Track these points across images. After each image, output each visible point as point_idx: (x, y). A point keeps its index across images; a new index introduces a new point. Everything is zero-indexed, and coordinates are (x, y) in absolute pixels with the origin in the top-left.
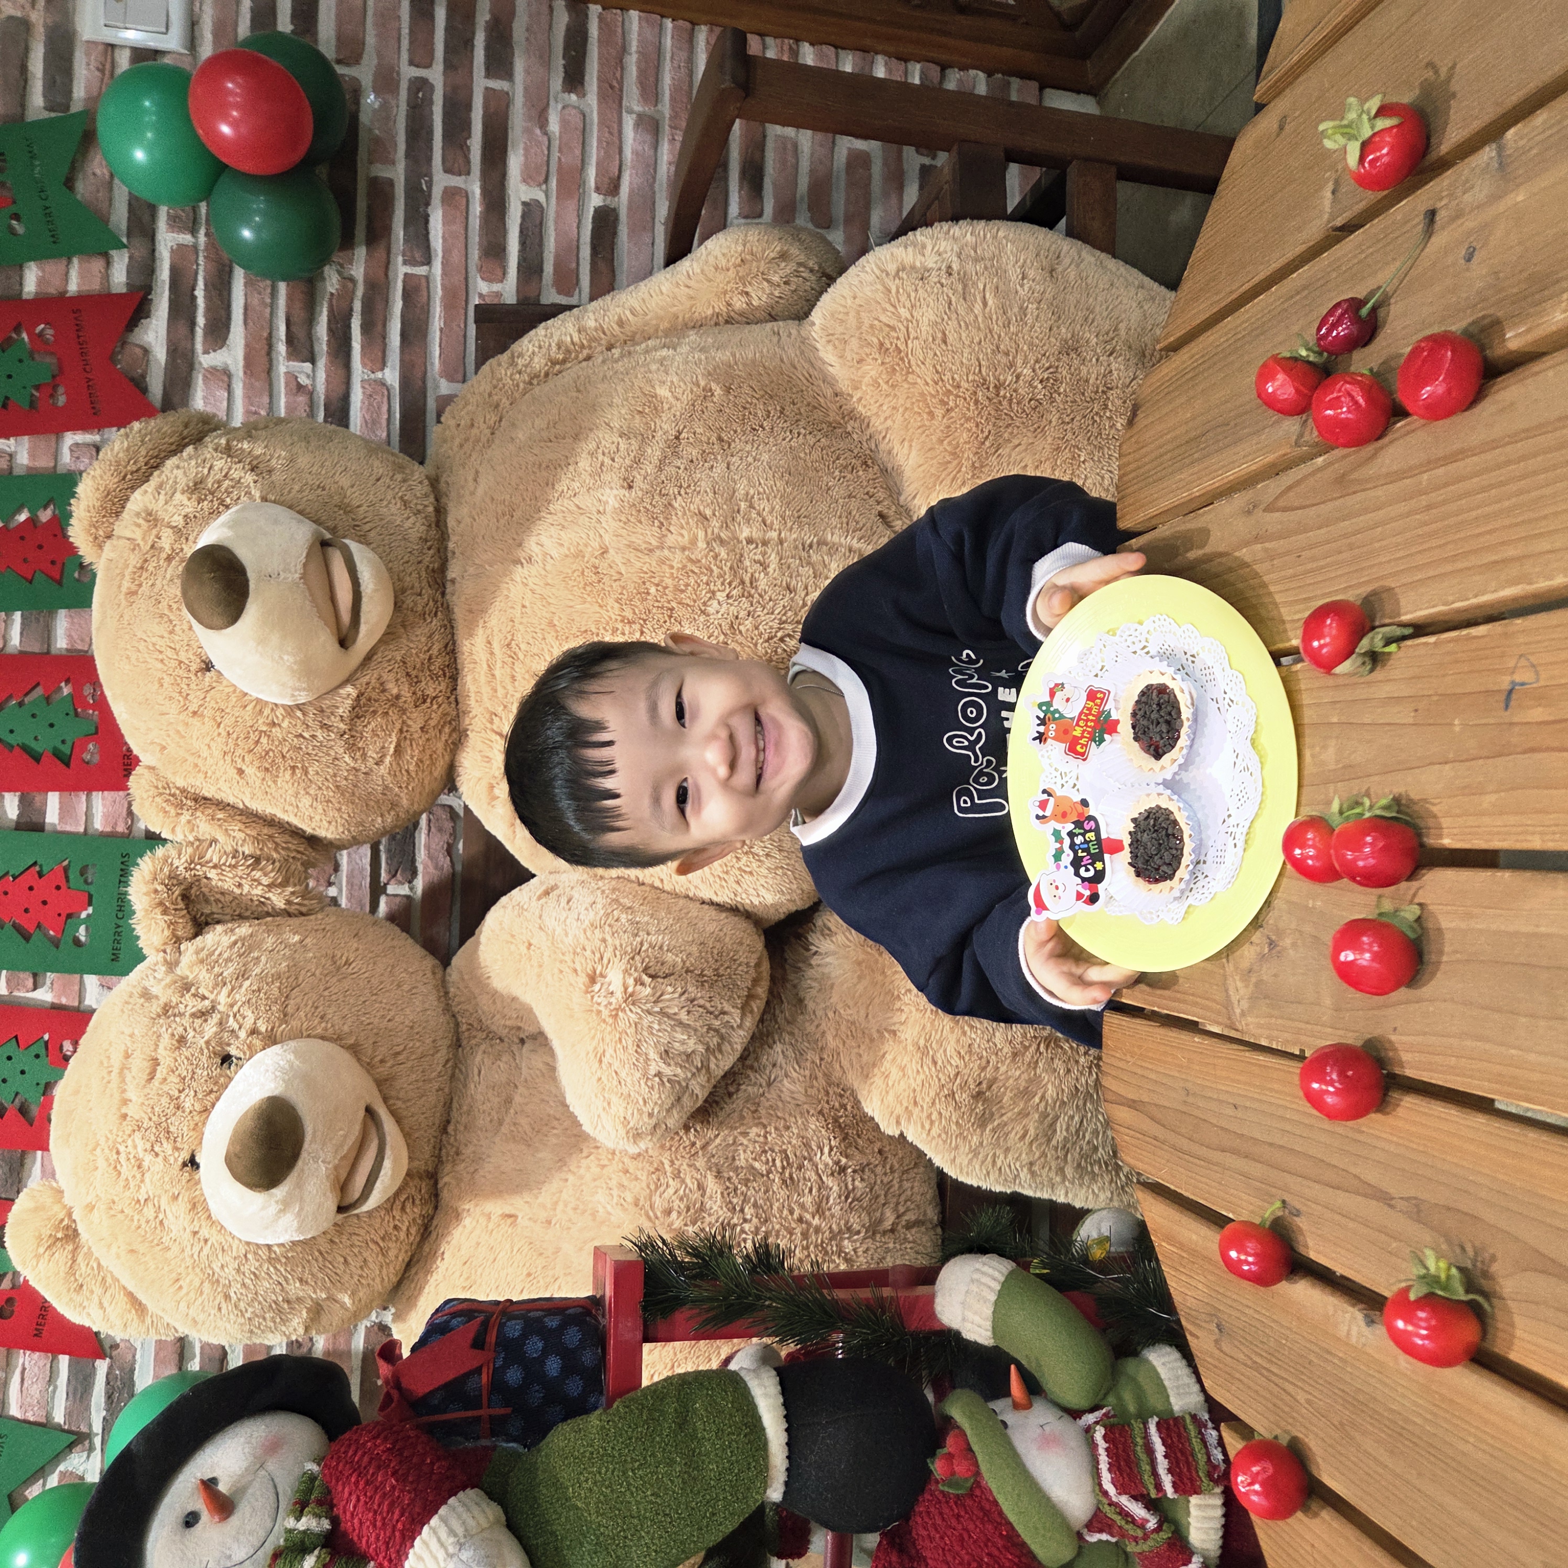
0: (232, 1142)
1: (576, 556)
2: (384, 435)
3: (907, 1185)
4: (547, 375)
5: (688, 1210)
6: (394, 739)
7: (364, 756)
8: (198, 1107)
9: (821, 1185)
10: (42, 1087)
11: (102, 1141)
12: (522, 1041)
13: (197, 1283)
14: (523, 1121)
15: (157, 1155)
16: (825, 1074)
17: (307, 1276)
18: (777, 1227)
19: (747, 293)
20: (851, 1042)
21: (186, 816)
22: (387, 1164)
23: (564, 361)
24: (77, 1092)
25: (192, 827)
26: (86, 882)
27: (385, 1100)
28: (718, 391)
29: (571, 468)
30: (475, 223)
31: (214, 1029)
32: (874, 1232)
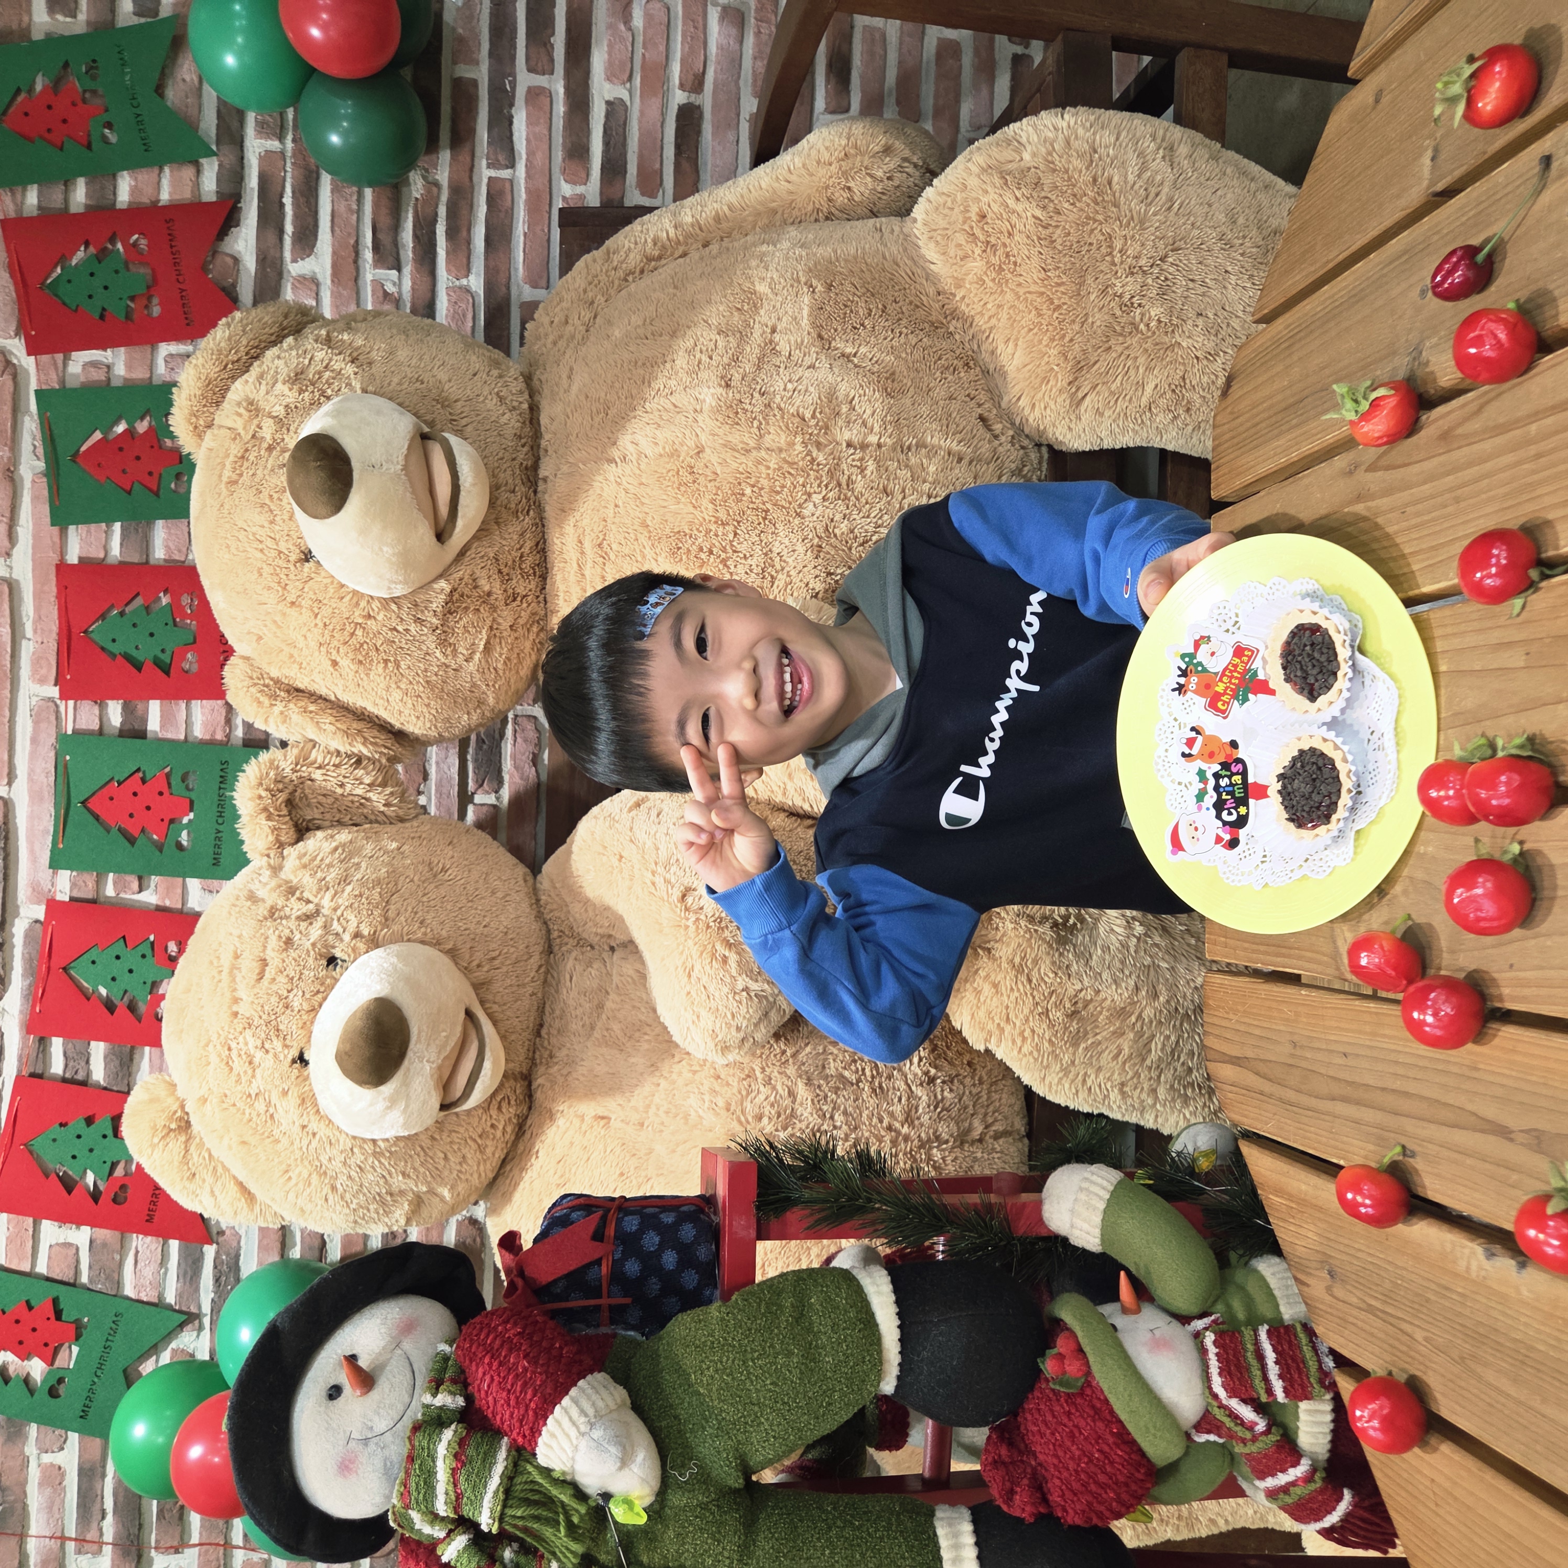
0: (343, 1040)
1: (671, 456)
3: (995, 1096)
5: (779, 1115)
6: (483, 636)
7: (455, 652)
8: (306, 1007)
9: (911, 1094)
10: (149, 985)
11: (214, 1037)
12: (612, 949)
13: (305, 1174)
14: (616, 1027)
15: (267, 1052)
17: (409, 1170)
19: (849, 189)
22: (487, 1065)
24: (189, 991)
26: (187, 788)
27: (482, 1002)
29: (668, 366)
30: (559, 123)
31: (320, 932)
32: (962, 1143)
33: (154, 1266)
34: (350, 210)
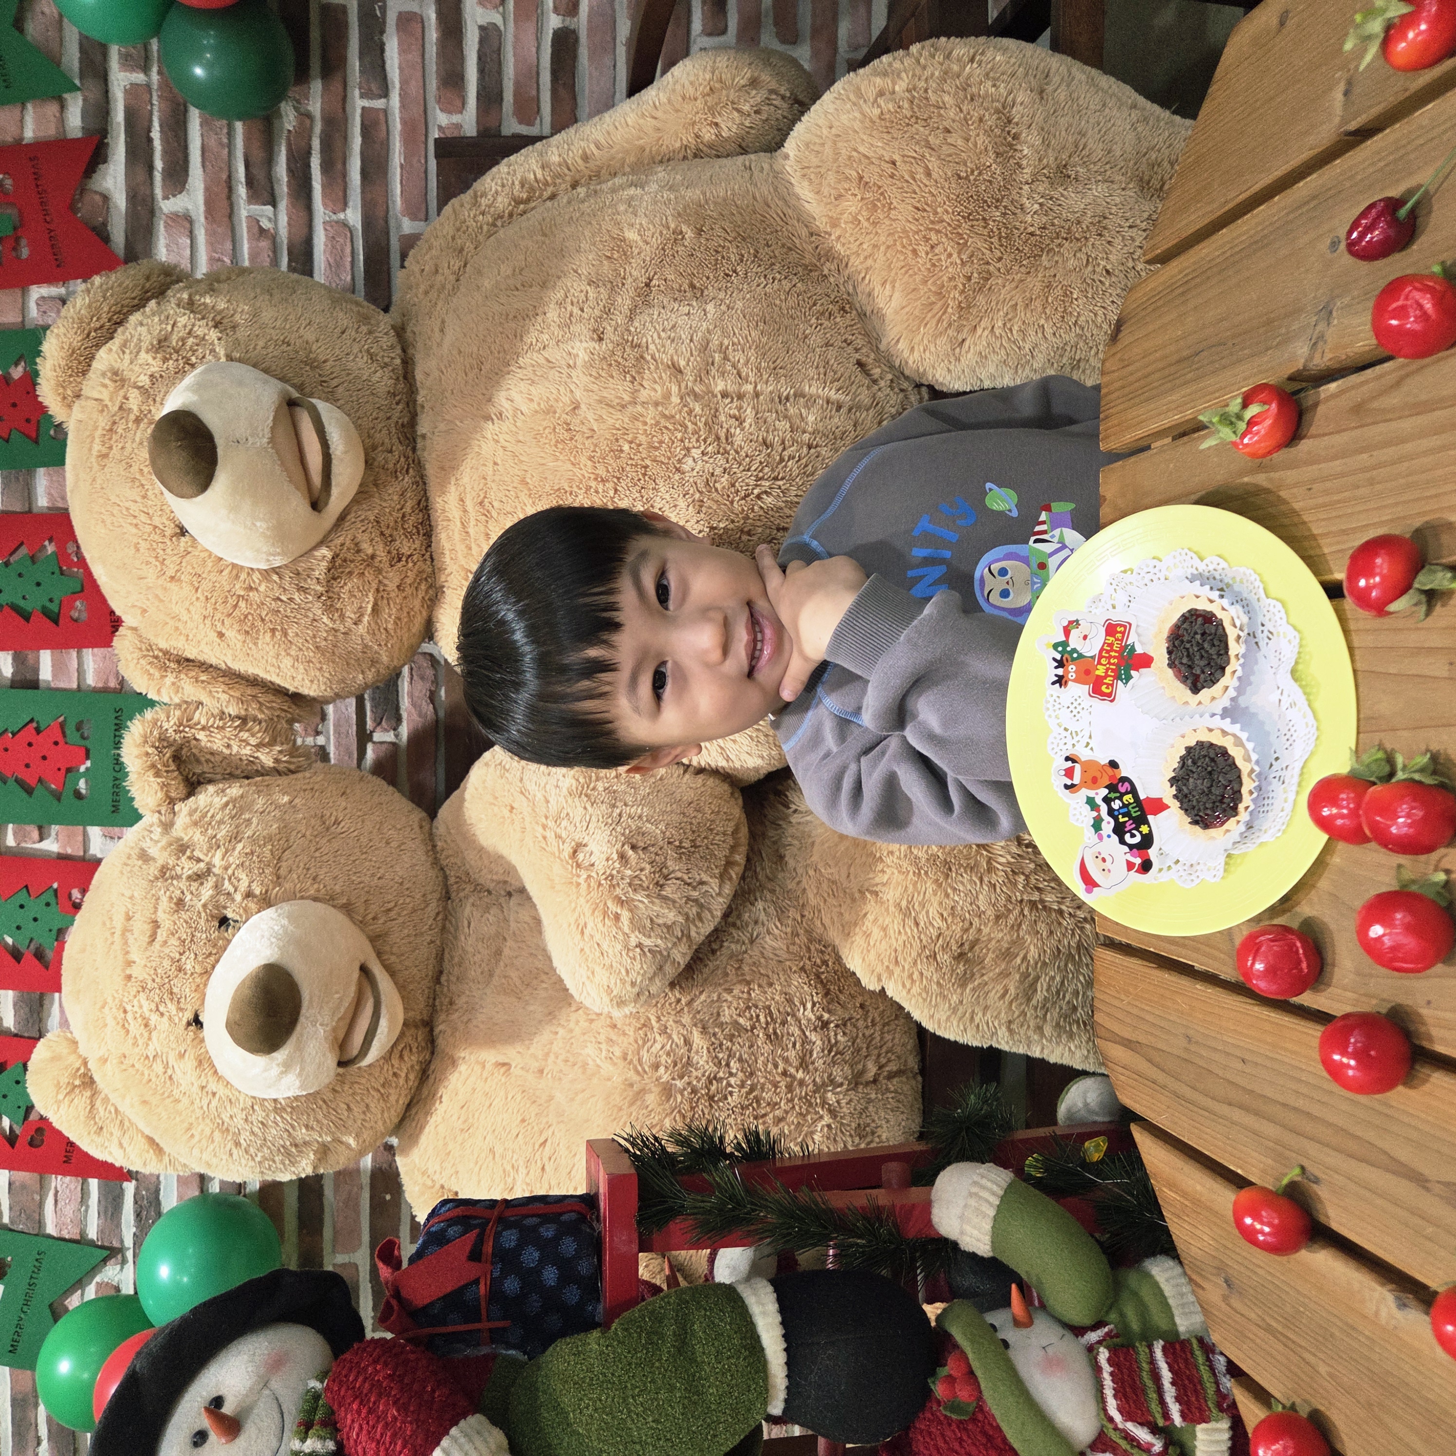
0: (232, 1009)
1: (547, 412)
2: (349, 278)
3: (888, 1037)
4: (511, 215)
5: (675, 1065)
6: (371, 598)
7: (342, 617)
8: (198, 969)
9: (805, 1040)
10: (54, 932)
11: (110, 1000)
12: (509, 894)
13: (208, 1131)
14: (514, 974)
15: (162, 1014)
16: (806, 931)
17: (312, 1123)
18: (762, 1080)
19: (716, 124)
20: (831, 901)
21: (170, 678)
22: (383, 1023)
23: (528, 200)
24: (83, 950)
25: (178, 689)
26: (83, 737)
27: (379, 954)
28: (689, 234)
29: (539, 319)
30: (432, 50)
31: (211, 892)
32: (857, 1084)
33: (74, 1205)
34: (221, 144)
